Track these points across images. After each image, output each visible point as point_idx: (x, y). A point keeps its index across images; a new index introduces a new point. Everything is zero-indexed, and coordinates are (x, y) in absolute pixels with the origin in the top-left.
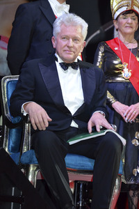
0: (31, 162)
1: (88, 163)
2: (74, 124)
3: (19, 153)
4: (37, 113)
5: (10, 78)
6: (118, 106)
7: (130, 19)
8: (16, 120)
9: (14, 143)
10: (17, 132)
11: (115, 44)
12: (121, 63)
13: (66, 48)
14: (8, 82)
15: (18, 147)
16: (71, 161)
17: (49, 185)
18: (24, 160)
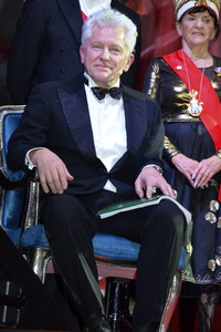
0: (38, 243)
1: (131, 250)
2: (109, 186)
3: (20, 230)
4: (50, 166)
5: (9, 109)
6: (182, 162)
7: (199, 21)
8: (17, 176)
9: (12, 213)
10: (17, 196)
11: (177, 60)
12: (186, 91)
13: (98, 62)
14: (6, 116)
15: (18, 220)
16: (103, 244)
17: (65, 281)
18: (28, 240)
